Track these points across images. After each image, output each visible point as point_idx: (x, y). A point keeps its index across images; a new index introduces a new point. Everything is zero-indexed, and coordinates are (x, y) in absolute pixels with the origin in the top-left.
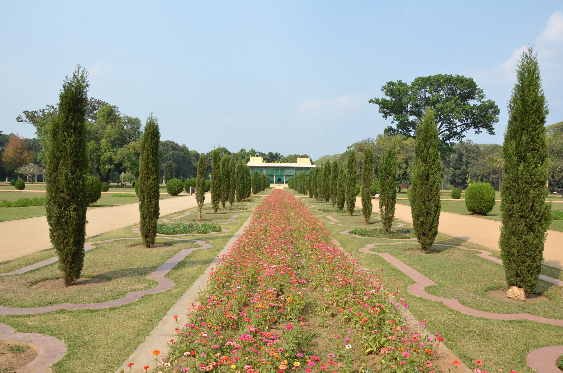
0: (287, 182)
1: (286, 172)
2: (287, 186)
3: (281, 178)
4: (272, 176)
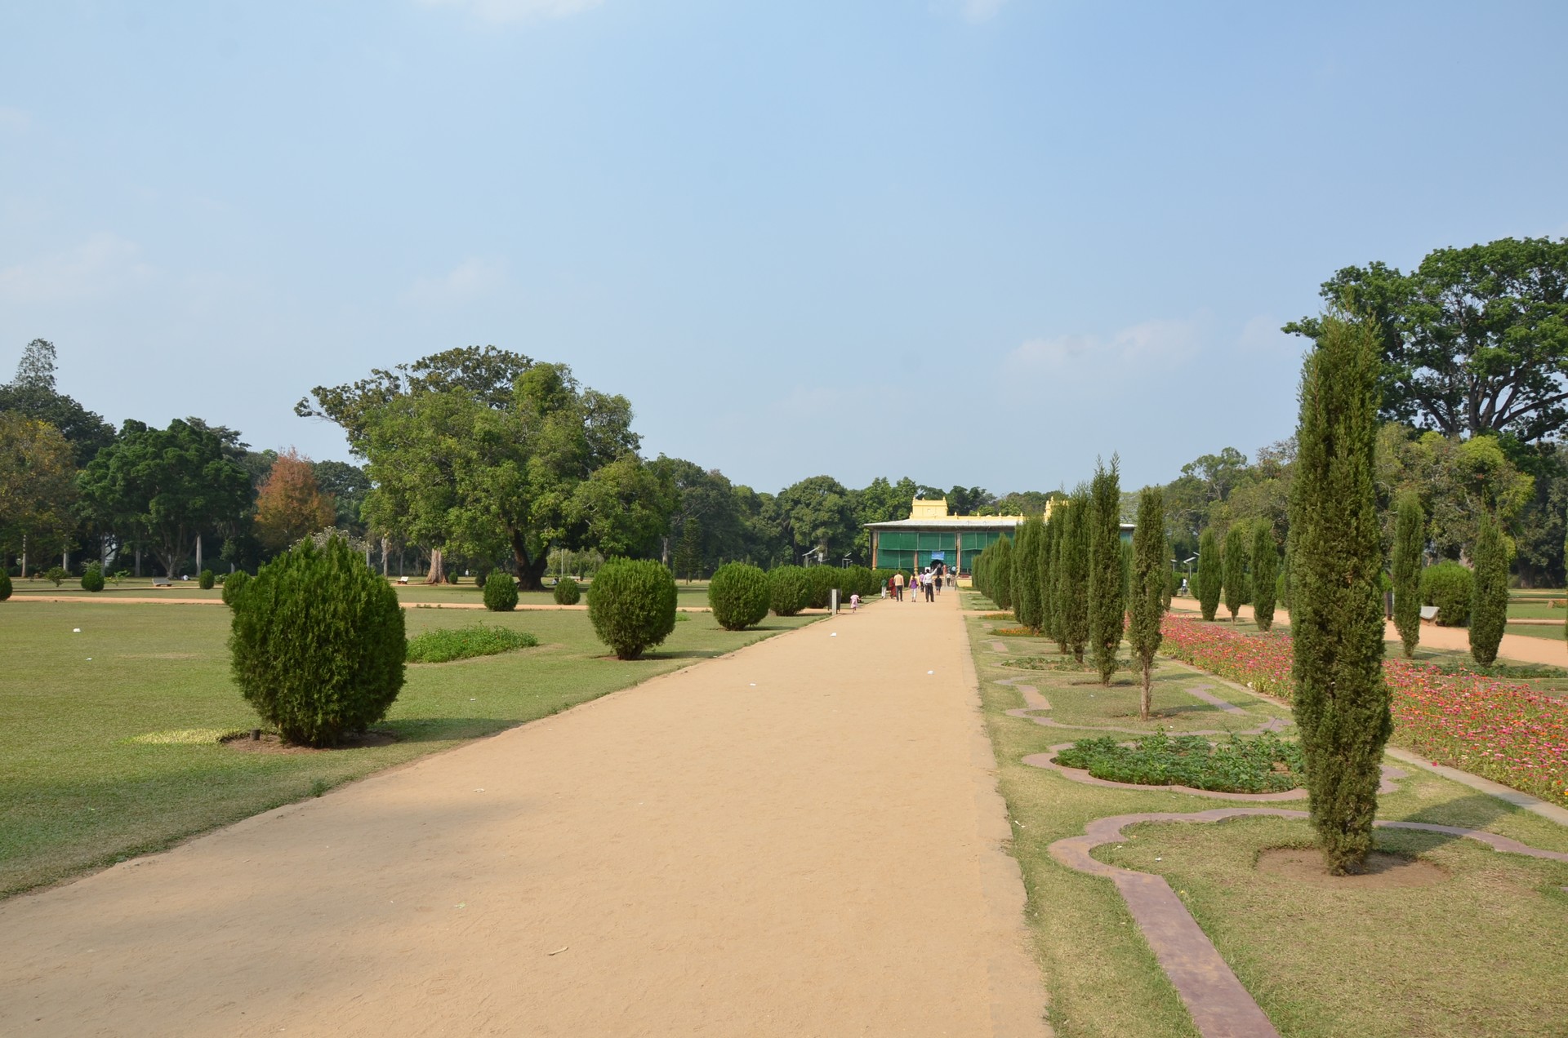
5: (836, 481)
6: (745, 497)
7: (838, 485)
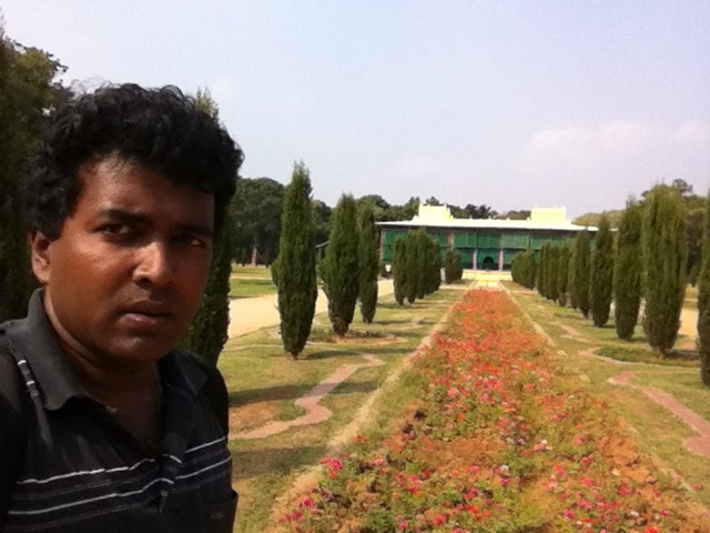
0: (506, 267)
1: (504, 242)
2: (507, 276)
3: (492, 255)
4: (469, 250)
5: (383, 198)
6: (318, 208)
7: (383, 201)
